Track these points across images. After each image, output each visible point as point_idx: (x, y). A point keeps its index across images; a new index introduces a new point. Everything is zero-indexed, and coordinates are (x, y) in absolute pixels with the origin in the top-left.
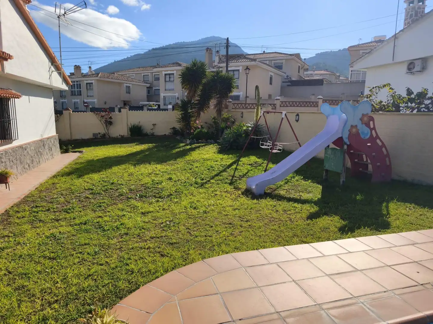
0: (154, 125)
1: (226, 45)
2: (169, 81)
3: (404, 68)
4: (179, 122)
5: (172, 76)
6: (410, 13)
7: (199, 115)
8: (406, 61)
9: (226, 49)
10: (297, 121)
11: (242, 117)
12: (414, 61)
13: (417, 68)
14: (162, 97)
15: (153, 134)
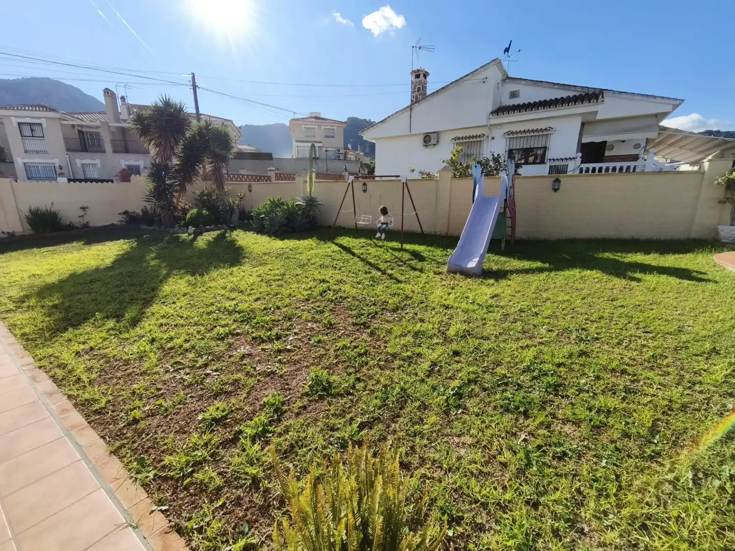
0: (83, 208)
1: (191, 83)
2: (33, 136)
3: (420, 141)
4: (148, 201)
5: (35, 127)
6: (418, 86)
7: (183, 189)
8: (420, 134)
9: (192, 90)
10: (365, 191)
11: (250, 191)
12: (431, 135)
13: (433, 141)
14: (21, 165)
15: (86, 226)
